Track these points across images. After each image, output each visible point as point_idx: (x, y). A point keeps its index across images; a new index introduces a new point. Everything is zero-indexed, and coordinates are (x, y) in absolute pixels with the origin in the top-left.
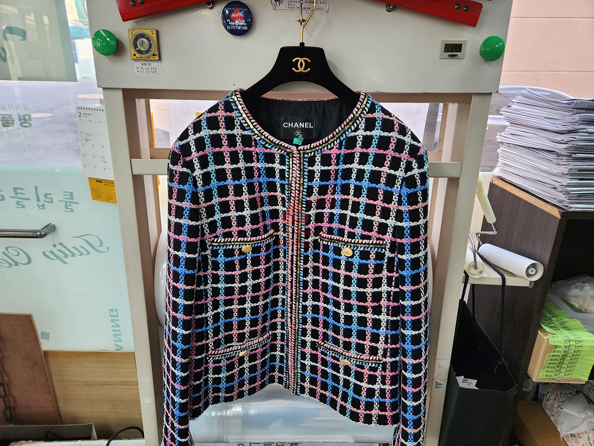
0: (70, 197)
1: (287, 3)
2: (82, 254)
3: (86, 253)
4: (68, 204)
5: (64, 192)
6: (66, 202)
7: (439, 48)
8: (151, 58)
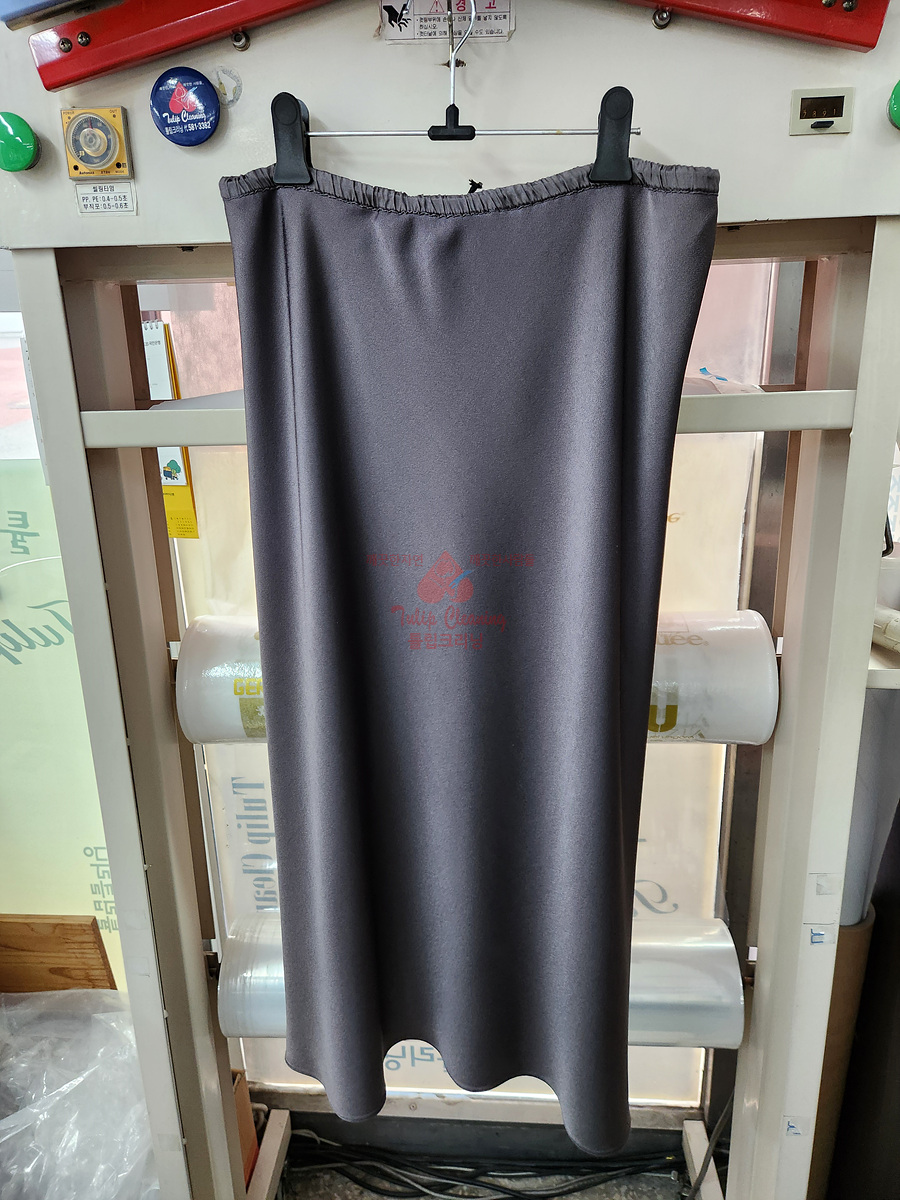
0: (20, 522)
2: (48, 643)
3: (57, 641)
4: (19, 537)
5: (9, 512)
6: (14, 534)
7: (788, 111)
8: (114, 174)
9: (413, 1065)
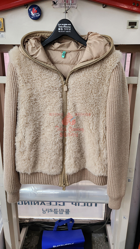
1: (59, 5)
7: (127, 24)
8: (1, 30)
9: (48, 212)
